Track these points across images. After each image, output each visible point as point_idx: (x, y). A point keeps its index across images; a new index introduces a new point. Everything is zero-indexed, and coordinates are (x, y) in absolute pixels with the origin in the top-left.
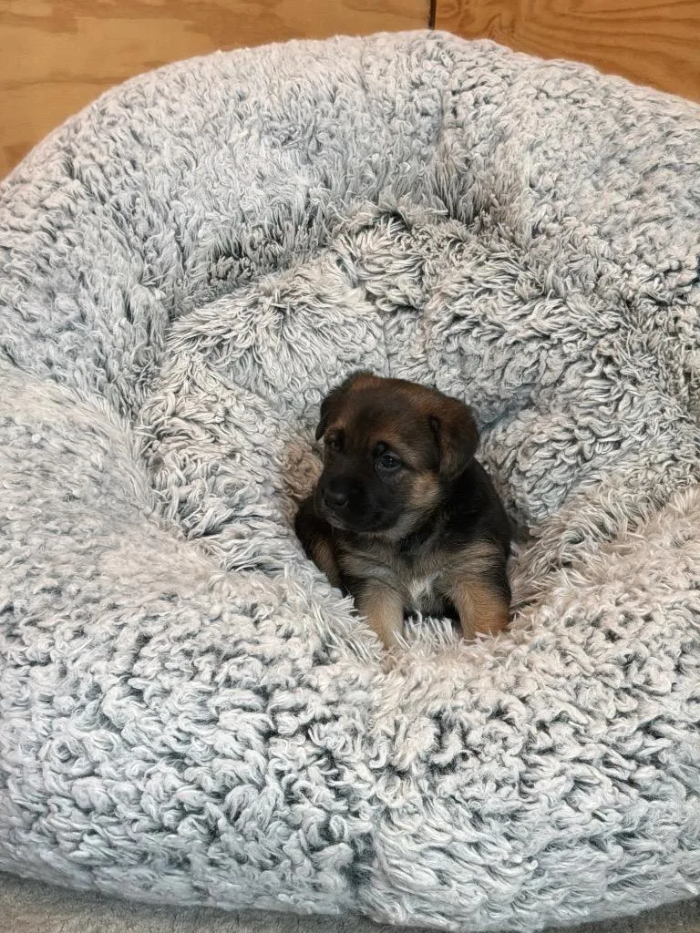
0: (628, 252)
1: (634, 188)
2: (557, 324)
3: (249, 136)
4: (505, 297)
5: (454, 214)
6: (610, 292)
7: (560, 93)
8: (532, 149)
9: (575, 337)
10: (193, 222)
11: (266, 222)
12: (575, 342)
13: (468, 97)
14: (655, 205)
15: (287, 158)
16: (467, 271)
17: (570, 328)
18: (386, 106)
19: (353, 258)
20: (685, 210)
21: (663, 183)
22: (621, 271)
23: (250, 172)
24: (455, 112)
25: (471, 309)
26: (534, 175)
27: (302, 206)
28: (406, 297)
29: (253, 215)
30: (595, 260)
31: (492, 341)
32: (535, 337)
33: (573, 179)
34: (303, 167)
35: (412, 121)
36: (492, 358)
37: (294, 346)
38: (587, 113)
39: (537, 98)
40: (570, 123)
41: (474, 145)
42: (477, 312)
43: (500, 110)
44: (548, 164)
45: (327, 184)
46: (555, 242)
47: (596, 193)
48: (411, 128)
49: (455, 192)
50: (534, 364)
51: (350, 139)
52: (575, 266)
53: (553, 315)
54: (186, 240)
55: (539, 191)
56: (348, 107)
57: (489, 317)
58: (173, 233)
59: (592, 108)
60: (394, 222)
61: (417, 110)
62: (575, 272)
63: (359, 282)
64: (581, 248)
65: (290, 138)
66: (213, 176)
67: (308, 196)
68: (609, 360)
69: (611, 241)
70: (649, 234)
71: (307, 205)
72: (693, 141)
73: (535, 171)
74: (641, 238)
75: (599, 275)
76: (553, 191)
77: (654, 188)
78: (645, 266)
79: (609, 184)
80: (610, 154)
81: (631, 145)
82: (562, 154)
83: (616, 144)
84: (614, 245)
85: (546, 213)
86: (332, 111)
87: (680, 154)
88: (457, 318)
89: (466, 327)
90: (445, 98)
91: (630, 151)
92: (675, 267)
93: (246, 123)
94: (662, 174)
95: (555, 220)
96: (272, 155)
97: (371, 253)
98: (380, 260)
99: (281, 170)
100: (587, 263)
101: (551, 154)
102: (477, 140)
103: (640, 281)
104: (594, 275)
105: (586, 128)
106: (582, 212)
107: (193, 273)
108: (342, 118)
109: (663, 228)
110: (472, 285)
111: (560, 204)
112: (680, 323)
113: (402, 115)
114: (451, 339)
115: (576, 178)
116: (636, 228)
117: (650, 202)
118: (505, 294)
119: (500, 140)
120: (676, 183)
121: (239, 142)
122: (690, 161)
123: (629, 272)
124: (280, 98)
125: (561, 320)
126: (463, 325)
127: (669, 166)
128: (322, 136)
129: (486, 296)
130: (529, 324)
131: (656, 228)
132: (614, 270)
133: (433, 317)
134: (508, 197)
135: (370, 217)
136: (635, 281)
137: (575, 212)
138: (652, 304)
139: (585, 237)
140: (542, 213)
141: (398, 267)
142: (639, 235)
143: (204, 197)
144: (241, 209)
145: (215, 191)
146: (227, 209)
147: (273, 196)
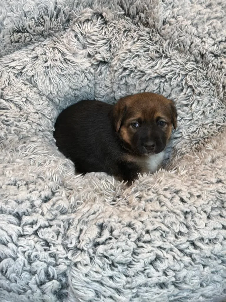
0: (204, 33)
1: (207, 3)
2: (167, 70)
4: (144, 58)
5: (127, 14)
6: (195, 51)
11: (36, 16)
14: (216, 11)
16: (129, 47)
17: (173, 72)
19: (82, 34)
22: (201, 41)
25: (130, 65)
27: (53, 8)
28: (104, 58)
30: (190, 36)
31: (139, 78)
32: (158, 77)
36: (140, 85)
42: (132, 66)
46: (173, 27)
47: (191, 5)
49: (128, 4)
50: (158, 88)
52: (182, 38)
53: (165, 66)
55: (166, 4)
57: (138, 68)
60: (101, 19)
62: (181, 41)
63: (84, 47)
64: (184, 31)
68: (189, 86)
69: (197, 28)
70: (214, 24)
71: (56, 8)
74: (210, 26)
75: (192, 43)
76: (172, 4)
77: (216, 3)
78: (211, 39)
84: (199, 29)
85: (169, 14)
88: (125, 69)
89: (128, 73)
92: (224, 40)
95: (173, 17)
97: (90, 33)
98: (94, 38)
100: (186, 38)
103: (209, 46)
104: (190, 43)
106: (185, 13)
109: (219, 22)
110: (131, 54)
111: (176, 10)
112: (223, 64)
114: (122, 78)
116: (208, 22)
117: (214, 10)
118: (145, 57)
123: (204, 42)
125: (169, 69)
126: (127, 72)
129: (136, 58)
130: (155, 70)
131: (216, 22)
132: (198, 41)
133: (115, 69)
134: (152, 6)
135: (89, 16)
136: (207, 46)
137: (182, 14)
138: (212, 56)
139: (186, 26)
140: (168, 14)
141: (100, 44)
142: (209, 25)
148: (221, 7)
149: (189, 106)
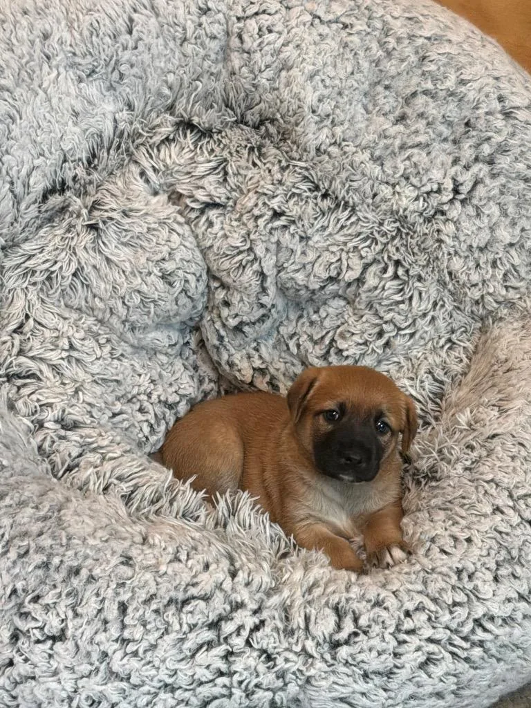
0: (397, 176)
1: (397, 113)
3: (59, 74)
5: (241, 120)
7: (331, 17)
8: (311, 77)
10: (24, 172)
11: (84, 155)
13: (252, 25)
14: (416, 132)
15: (92, 89)
18: (176, 31)
19: (156, 171)
20: (440, 135)
21: (422, 110)
22: (392, 191)
23: (65, 112)
24: (240, 37)
26: (315, 102)
28: (212, 197)
29: (72, 153)
30: (371, 182)
33: (348, 107)
34: (107, 94)
35: (203, 45)
38: (355, 39)
39: (312, 24)
40: (341, 50)
41: (260, 71)
43: (281, 41)
44: (326, 92)
45: (130, 107)
46: (336, 162)
47: (366, 117)
48: (202, 52)
49: (243, 106)
51: (149, 65)
52: (355, 184)
53: (345, 227)
54: (19, 189)
55: (319, 116)
56: (144, 37)
58: (8, 186)
59: (359, 33)
60: (191, 133)
61: (207, 35)
62: (354, 190)
64: (359, 172)
65: (93, 71)
66: (35, 124)
67: (115, 121)
69: (382, 165)
70: (414, 159)
71: (115, 129)
72: (444, 65)
73: (315, 100)
74: (407, 162)
75: (375, 195)
76: (331, 117)
77: (415, 115)
78: (412, 188)
79: (377, 109)
80: (376, 80)
81: (393, 71)
82: (337, 82)
83: (381, 71)
84: (386, 169)
85: (327, 137)
86: (131, 44)
87: (434, 80)
90: (230, 23)
91: (393, 77)
92: (435, 189)
93: (54, 63)
94: (421, 100)
95: (335, 144)
96: (80, 89)
99: (89, 102)
100: (364, 183)
101: (328, 82)
102: (263, 68)
103: (407, 201)
104: (371, 194)
105: (356, 54)
106: (357, 136)
107: (25, 214)
108: (141, 48)
109: (424, 155)
111: (338, 130)
112: (442, 235)
113: (193, 41)
115: (351, 104)
116: (403, 153)
117: (413, 129)
119: (282, 69)
120: (432, 110)
121: (52, 85)
122: (443, 87)
123: (399, 193)
124: (81, 34)
127: (426, 92)
128: (122, 68)
131: (419, 154)
132: (386, 191)
134: (293, 120)
136: (404, 202)
137: (350, 137)
139: (362, 163)
140: (324, 135)
141: (203, 169)
142: (405, 160)
143: (30, 146)
144: (62, 149)
145: (39, 138)
146: (51, 153)
147: (87, 130)
148: (424, 122)
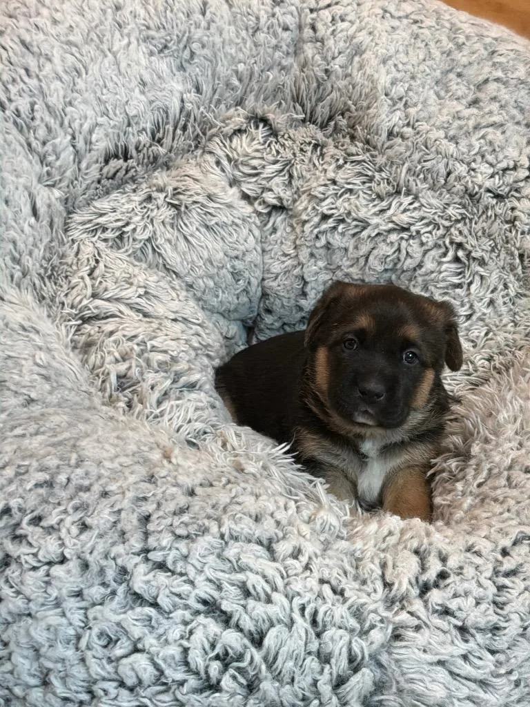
0: (473, 153)
1: (470, 98)
2: (413, 218)
3: (129, 44)
4: (365, 196)
5: (309, 119)
6: (459, 187)
7: (401, 14)
8: (384, 62)
9: (430, 228)
10: (86, 127)
12: (430, 232)
13: (326, 15)
14: (491, 113)
15: (163, 65)
16: (331, 175)
17: (424, 222)
18: (249, 20)
19: (230, 160)
20: (513, 118)
21: (495, 94)
22: (467, 169)
23: (133, 78)
24: (314, 28)
25: (336, 208)
26: (388, 85)
28: (279, 199)
29: (136, 120)
30: (445, 160)
31: (354, 235)
32: (394, 230)
33: (421, 89)
34: (177, 73)
35: (275, 35)
36: (356, 248)
37: (189, 238)
38: (426, 32)
39: (383, 17)
40: (413, 41)
41: (333, 58)
42: (342, 210)
43: (354, 28)
44: (399, 76)
45: (198, 90)
46: (410, 144)
47: (438, 101)
48: (274, 41)
49: (314, 100)
50: (394, 252)
51: (219, 50)
52: (428, 165)
53: (409, 210)
54: (80, 144)
55: (391, 99)
56: (217, 20)
57: (353, 214)
58: (69, 138)
59: (429, 28)
60: (263, 127)
61: (279, 25)
62: (427, 170)
63: (234, 182)
64: (433, 149)
65: (166, 47)
66: (101, 83)
67: (182, 101)
68: (460, 246)
69: (457, 144)
70: (489, 137)
71: (182, 109)
72: (513, 60)
73: (389, 81)
74: (482, 141)
75: (449, 174)
76: (404, 100)
77: (488, 98)
78: (487, 165)
79: (450, 94)
80: (448, 68)
81: (465, 60)
82: (410, 67)
83: (453, 60)
84: (460, 147)
85: (400, 119)
86: (204, 24)
87: (504, 70)
88: (325, 217)
89: (332, 225)
90: (303, 15)
91: (465, 66)
92: (511, 166)
93: (126, 31)
94: (492, 86)
95: (408, 125)
96: (151, 62)
97: (247, 155)
98: (255, 162)
99: (160, 77)
100: (438, 163)
101: (400, 66)
102: (336, 54)
103: (483, 177)
104: (445, 173)
105: (426, 45)
106: (430, 118)
107: (86, 174)
108: (212, 30)
109: (498, 133)
110: (336, 187)
111: (412, 111)
112: (517, 213)
113: (265, 29)
114: (320, 236)
115: (423, 88)
116: (477, 133)
117: (487, 110)
118: (365, 193)
119: (356, 54)
120: (504, 95)
121: (122, 51)
122: (514, 76)
123: (474, 170)
124: (156, 9)
125: (416, 214)
126: (331, 223)
127: (497, 80)
128: (195, 46)
129: (347, 196)
130: (389, 218)
131: (494, 133)
132: (461, 168)
133: (304, 217)
134: (365, 104)
135: (242, 123)
136: (480, 179)
137: (424, 118)
138: (492, 198)
139: (436, 140)
140: (397, 118)
141: (270, 171)
142: (480, 139)
143: (95, 103)
144: (127, 114)
145: (104, 97)
146: (115, 115)
147: (153, 101)
148: (497, 104)
149: (465, 287)
